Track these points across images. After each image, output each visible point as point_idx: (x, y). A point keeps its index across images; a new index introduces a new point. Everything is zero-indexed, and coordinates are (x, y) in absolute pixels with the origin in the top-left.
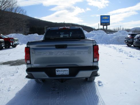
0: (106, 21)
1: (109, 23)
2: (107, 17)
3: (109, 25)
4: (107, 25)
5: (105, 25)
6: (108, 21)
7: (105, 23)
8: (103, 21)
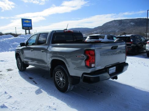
0: (28, 25)
1: (32, 27)
2: (29, 21)
3: (32, 29)
4: (29, 29)
5: (27, 29)
6: (30, 25)
7: (27, 27)
8: (25, 25)
